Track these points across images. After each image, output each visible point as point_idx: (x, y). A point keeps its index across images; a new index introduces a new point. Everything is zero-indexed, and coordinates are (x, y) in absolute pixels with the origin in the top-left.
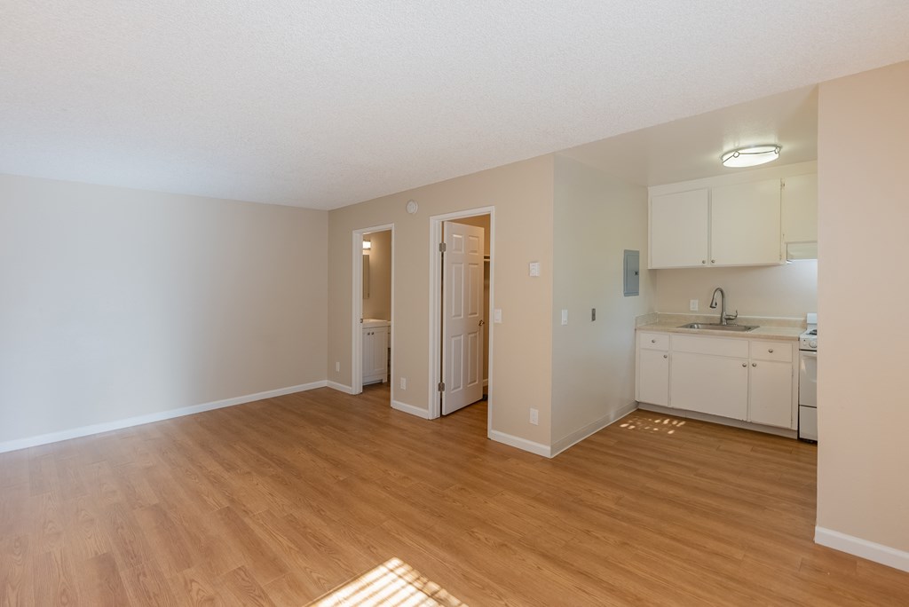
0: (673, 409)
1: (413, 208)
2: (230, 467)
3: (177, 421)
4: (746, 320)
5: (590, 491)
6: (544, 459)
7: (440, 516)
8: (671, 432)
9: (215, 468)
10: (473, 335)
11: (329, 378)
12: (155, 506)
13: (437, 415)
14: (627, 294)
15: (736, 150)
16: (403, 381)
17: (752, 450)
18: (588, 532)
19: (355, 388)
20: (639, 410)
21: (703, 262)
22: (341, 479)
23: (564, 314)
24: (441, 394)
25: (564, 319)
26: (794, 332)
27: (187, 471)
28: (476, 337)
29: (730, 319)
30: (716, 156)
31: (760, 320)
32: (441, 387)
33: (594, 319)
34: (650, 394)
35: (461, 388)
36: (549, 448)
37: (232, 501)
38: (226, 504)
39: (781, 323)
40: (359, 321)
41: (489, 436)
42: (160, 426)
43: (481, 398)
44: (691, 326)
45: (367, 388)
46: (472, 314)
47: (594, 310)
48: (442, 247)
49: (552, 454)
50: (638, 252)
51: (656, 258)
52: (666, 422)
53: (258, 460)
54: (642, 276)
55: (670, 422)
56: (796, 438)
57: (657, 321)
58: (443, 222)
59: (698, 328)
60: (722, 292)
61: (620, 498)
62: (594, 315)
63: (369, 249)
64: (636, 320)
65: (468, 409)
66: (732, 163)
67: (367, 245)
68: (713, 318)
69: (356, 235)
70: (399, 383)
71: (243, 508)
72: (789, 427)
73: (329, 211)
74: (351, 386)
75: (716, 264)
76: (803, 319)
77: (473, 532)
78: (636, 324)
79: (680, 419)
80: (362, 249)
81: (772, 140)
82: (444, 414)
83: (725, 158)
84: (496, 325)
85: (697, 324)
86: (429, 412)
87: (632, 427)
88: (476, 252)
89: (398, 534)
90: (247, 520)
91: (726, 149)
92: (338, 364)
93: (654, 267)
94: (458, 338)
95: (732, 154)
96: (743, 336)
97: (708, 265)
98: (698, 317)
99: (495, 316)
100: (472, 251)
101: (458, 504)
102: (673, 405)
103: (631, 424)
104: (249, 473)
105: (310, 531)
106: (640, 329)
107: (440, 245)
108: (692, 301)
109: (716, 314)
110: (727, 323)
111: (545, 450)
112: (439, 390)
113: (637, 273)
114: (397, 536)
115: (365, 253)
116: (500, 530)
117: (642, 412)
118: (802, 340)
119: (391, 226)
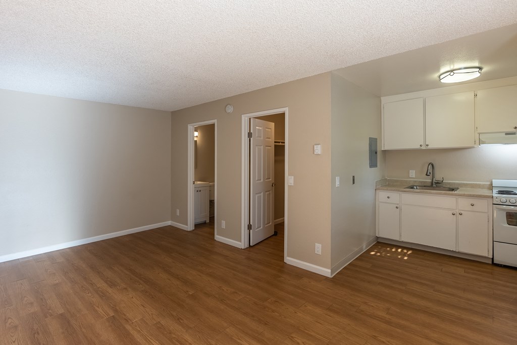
0: (403, 242)
1: (230, 109)
2: (112, 284)
3: (73, 249)
4: (449, 183)
5: (365, 303)
6: (326, 278)
7: (266, 324)
8: (406, 258)
9: (102, 285)
10: (268, 193)
11: (172, 220)
12: (61, 315)
13: (247, 246)
14: (371, 166)
15: (452, 71)
16: (224, 223)
17: (465, 272)
18: (375, 337)
19: (190, 227)
20: (378, 242)
21: (421, 146)
22: (191, 293)
23: (337, 179)
24: (250, 231)
25: (337, 183)
26: (486, 192)
27: (82, 287)
28: (270, 193)
29: (438, 183)
30: (436, 76)
31: (459, 184)
32: (250, 227)
33: (354, 183)
34: (387, 232)
35: (262, 227)
36: (330, 271)
37: (116, 311)
38: (112, 314)
39: (473, 186)
40: (192, 183)
41: (285, 261)
42: (62, 252)
43: (273, 233)
44: (412, 188)
45: (197, 226)
46: (267, 179)
47: (354, 177)
48: (250, 135)
49: (332, 274)
50: (376, 139)
51: (388, 143)
52: (399, 250)
53: (131, 279)
54: (379, 155)
55: (402, 251)
56: (491, 263)
57: (387, 184)
58: (250, 119)
59: (417, 189)
60: (433, 165)
61: (389, 309)
62: (354, 180)
63: (197, 137)
64: (376, 183)
65: (266, 241)
66: (448, 80)
67: (196, 134)
68: (426, 182)
69: (190, 127)
70: (221, 223)
71: (124, 317)
72: (487, 255)
73: (172, 112)
74: (187, 225)
75: (429, 147)
76: (489, 183)
77: (292, 337)
78: (376, 186)
79: (408, 249)
80: (194, 137)
81: (477, 64)
82: (251, 244)
83: (441, 77)
84: (289, 186)
85: (416, 186)
86: (242, 244)
87: (379, 254)
88: (269, 138)
89: (239, 339)
90: (128, 327)
91: (443, 70)
92: (178, 211)
93: (386, 148)
94: (260, 195)
95: (449, 73)
96: (452, 195)
97: (423, 148)
98: (415, 181)
99: (289, 180)
100: (267, 138)
101: (276, 314)
102: (403, 239)
103: (377, 252)
104: (126, 289)
105: (174, 336)
106: (379, 189)
107: (249, 133)
108: (410, 171)
109: (428, 180)
110: (435, 185)
111: (326, 272)
112: (248, 229)
113: (376, 153)
114: (239, 341)
115: (195, 139)
116: (311, 336)
117: (381, 243)
118: (494, 198)
119: (215, 121)
